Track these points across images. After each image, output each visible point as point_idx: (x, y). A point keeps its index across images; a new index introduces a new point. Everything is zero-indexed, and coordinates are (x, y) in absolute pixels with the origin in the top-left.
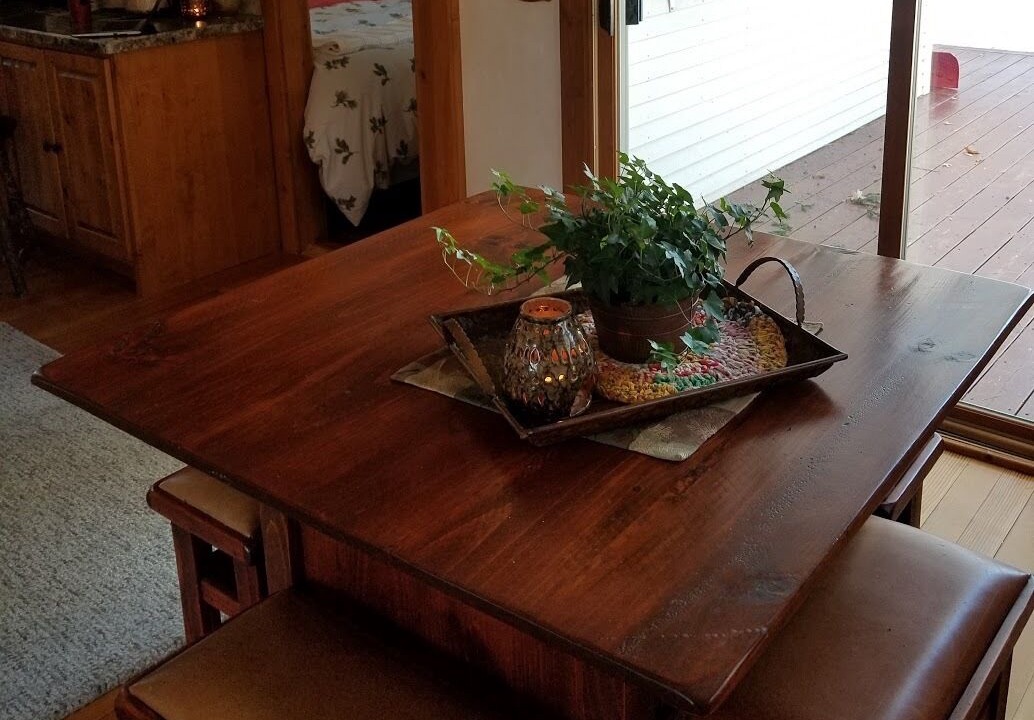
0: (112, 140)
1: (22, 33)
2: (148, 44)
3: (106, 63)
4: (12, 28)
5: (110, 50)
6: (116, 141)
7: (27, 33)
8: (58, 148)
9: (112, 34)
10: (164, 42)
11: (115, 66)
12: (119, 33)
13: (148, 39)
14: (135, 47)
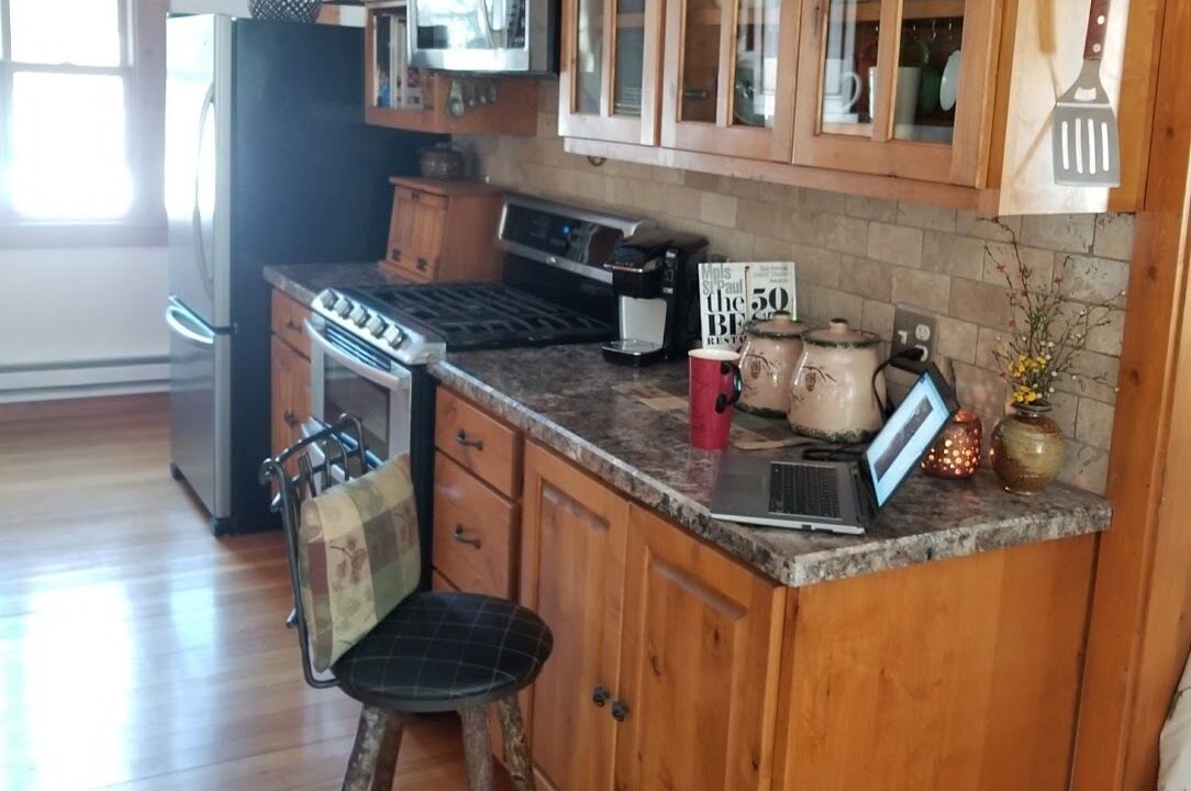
0: (756, 766)
1: (593, 456)
2: (878, 564)
3: (778, 596)
4: (576, 439)
5: (798, 575)
6: (763, 770)
7: (605, 461)
8: (622, 712)
9: (798, 525)
10: (910, 558)
11: (796, 609)
12: (814, 526)
13: (880, 552)
14: (852, 570)
